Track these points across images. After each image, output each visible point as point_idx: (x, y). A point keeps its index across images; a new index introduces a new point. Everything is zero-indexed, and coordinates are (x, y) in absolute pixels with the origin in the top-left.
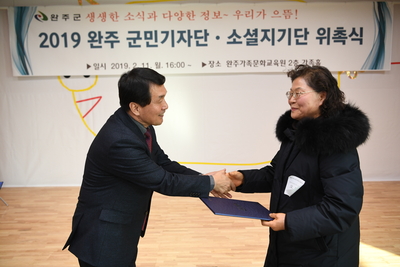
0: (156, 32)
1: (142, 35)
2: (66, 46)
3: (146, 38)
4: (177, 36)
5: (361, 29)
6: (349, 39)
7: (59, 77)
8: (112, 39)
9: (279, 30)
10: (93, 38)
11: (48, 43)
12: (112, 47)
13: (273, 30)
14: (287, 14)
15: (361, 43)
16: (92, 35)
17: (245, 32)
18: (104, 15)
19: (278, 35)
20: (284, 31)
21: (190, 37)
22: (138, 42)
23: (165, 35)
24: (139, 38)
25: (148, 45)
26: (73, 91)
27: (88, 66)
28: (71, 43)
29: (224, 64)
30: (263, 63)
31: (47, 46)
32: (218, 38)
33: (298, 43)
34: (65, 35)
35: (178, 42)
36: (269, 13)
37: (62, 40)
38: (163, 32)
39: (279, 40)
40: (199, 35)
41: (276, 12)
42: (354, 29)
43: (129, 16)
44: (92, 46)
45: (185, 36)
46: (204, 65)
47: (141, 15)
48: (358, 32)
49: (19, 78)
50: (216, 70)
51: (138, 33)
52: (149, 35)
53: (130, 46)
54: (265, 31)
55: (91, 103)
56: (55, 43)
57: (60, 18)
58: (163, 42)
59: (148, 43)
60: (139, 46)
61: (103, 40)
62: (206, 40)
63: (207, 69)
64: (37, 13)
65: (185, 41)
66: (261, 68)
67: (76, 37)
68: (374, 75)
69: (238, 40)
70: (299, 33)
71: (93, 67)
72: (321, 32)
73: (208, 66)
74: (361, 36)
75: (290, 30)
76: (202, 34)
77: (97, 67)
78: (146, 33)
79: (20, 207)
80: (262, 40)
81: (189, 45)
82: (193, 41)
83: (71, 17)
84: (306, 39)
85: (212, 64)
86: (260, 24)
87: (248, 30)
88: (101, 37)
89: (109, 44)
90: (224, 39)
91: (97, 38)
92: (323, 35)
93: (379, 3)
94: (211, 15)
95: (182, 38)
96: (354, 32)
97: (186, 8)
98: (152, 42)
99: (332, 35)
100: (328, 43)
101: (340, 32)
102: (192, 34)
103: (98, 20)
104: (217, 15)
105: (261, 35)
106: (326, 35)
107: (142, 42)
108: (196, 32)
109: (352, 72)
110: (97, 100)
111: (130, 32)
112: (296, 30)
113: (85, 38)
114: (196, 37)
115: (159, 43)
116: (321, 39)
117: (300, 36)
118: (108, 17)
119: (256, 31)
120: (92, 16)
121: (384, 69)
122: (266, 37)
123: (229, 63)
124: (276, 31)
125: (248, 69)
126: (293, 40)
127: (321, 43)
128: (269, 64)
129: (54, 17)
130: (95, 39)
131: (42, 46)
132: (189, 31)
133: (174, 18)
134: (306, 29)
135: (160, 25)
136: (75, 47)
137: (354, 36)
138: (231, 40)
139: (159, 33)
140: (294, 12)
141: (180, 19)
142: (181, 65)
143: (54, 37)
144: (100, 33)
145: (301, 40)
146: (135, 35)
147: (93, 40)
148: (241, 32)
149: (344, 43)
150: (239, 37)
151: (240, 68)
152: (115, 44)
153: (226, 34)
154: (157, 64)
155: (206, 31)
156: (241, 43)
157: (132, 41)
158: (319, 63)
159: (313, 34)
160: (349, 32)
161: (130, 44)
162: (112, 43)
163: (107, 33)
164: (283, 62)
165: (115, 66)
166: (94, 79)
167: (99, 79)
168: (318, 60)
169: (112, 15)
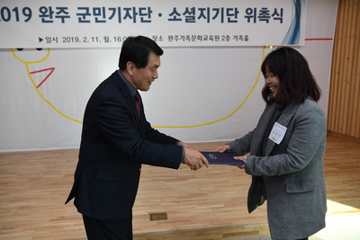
0: (104, 8)
1: (91, 11)
2: (18, 20)
3: (95, 14)
4: (123, 13)
5: (282, 10)
6: (272, 18)
7: (11, 50)
8: (62, 14)
9: (214, 9)
10: (44, 13)
12: (63, 22)
13: (208, 9)
15: (281, 22)
16: (43, 10)
17: (184, 10)
19: (213, 13)
20: (218, 10)
21: (135, 14)
22: (87, 18)
23: (112, 11)
24: (88, 14)
25: (97, 21)
26: (27, 63)
27: (41, 40)
28: (22, 18)
29: (165, 38)
30: (200, 38)
32: (160, 15)
33: (229, 21)
34: (16, 10)
35: (125, 18)
37: (13, 14)
38: (110, 9)
39: (214, 18)
40: (143, 12)
42: (276, 10)
44: (43, 21)
45: (131, 13)
48: (279, 12)
51: (87, 9)
52: (98, 11)
53: (80, 21)
54: (202, 10)
55: (44, 74)
56: (6, 17)
58: (110, 18)
59: (96, 19)
60: (89, 22)
61: (54, 15)
62: (149, 17)
65: (131, 18)
66: (198, 43)
67: (27, 12)
69: (178, 17)
70: (230, 12)
71: (45, 41)
72: (249, 11)
74: (282, 15)
75: (222, 9)
76: (146, 12)
77: (49, 40)
78: (94, 9)
80: (199, 18)
81: (135, 21)
82: (138, 17)
84: (236, 17)
85: (155, 38)
86: (197, 3)
87: (187, 9)
88: (51, 12)
89: (60, 19)
90: (166, 16)
91: (48, 13)
92: (250, 14)
95: (128, 15)
96: (276, 12)
98: (100, 18)
99: (258, 15)
100: (255, 22)
101: (264, 11)
102: (137, 11)
105: (198, 13)
106: (253, 14)
107: (91, 18)
108: (141, 9)
109: (274, 47)
110: (50, 71)
111: (79, 8)
112: (228, 10)
113: (36, 13)
114: (141, 14)
115: (107, 19)
116: (249, 18)
117: (230, 15)
119: (193, 9)
121: (299, 45)
122: (202, 15)
123: (170, 38)
124: (211, 10)
125: (187, 43)
126: (226, 18)
127: (249, 21)
128: (205, 39)
130: (46, 14)
132: (134, 8)
134: (236, 9)
135: (107, 2)
136: (26, 21)
137: (276, 16)
138: (172, 17)
139: (107, 10)
143: (5, 11)
144: (50, 8)
145: (232, 18)
146: (84, 11)
148: (181, 10)
149: (268, 22)
150: (179, 15)
151: (180, 43)
152: (65, 19)
153: (167, 12)
154: (105, 38)
155: (149, 8)
156: (180, 20)
157: (82, 17)
158: (246, 39)
159: (242, 14)
160: (271, 12)
161: (80, 19)
162: (63, 18)
163: (57, 8)
164: (217, 38)
165: (66, 40)
166: (47, 52)
167: (51, 51)
168: (246, 36)
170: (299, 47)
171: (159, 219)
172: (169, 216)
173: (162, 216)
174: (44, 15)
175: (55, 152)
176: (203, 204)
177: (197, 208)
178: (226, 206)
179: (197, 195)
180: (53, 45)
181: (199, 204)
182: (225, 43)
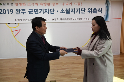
2: (8, 13)
3: (35, 11)
5: (101, 9)
6: (98, 12)
7: (6, 23)
8: (23, 11)
11: (2, 12)
12: (24, 14)
13: (75, 9)
14: (79, 4)
15: (101, 13)
16: (17, 10)
17: (66, 9)
18: (21, 4)
19: (76, 10)
20: (78, 9)
21: (48, 11)
22: (32, 12)
23: (41, 10)
24: (32, 11)
26: (11, 28)
27: (16, 20)
29: (59, 19)
30: (71, 19)
31: (2, 14)
32: (57, 11)
33: (82, 13)
34: (8, 10)
35: (45, 12)
36: (73, 4)
37: (7, 11)
38: (40, 9)
39: (76, 12)
40: (51, 10)
41: (75, 3)
42: (99, 9)
43: (29, 4)
44: (17, 14)
45: (47, 11)
46: (53, 20)
47: (33, 4)
48: (100, 9)
50: (57, 21)
51: (32, 9)
53: (30, 13)
54: (72, 9)
55: (17, 32)
56: (5, 13)
57: (6, 4)
58: (40, 13)
60: (33, 14)
61: (21, 12)
62: (54, 12)
66: (71, 21)
67: (12, 11)
69: (64, 12)
71: (17, 20)
72: (89, 9)
73: (54, 20)
74: (101, 11)
75: (80, 9)
76: (52, 10)
77: (19, 20)
78: (34, 9)
80: (71, 12)
81: (48, 14)
82: (50, 12)
83: (10, 4)
84: (85, 12)
85: (56, 19)
86: (70, 7)
87: (67, 9)
88: (20, 11)
89: (23, 13)
90: (59, 11)
92: (90, 10)
93: (106, 1)
94: (55, 4)
95: (46, 11)
96: (99, 10)
97: (47, 2)
98: (36, 12)
99: (92, 11)
100: (91, 13)
101: (95, 9)
103: (19, 5)
104: (57, 4)
105: (71, 10)
106: (91, 10)
107: (33, 12)
108: (50, 9)
110: (19, 31)
111: (29, 9)
112: (82, 9)
113: (15, 11)
114: (51, 11)
116: (89, 12)
117: (83, 11)
118: (22, 4)
119: (69, 9)
120: (17, 4)
123: (61, 19)
125: (67, 21)
127: (89, 13)
128: (73, 19)
129: (4, 4)
130: (18, 11)
132: (48, 9)
133: (43, 5)
134: (84, 9)
135: (39, 7)
136: (11, 14)
137: (99, 11)
138: (62, 12)
139: (39, 10)
140: (81, 4)
141: (45, 5)
143: (4, 11)
144: (19, 9)
147: (17, 12)
149: (96, 13)
150: (64, 11)
151: (64, 21)
152: (24, 13)
155: (53, 9)
156: (65, 13)
157: (30, 12)
158: (89, 19)
159: (87, 10)
161: (29, 13)
162: (24, 12)
163: (22, 9)
164: (78, 19)
165: (25, 20)
166: (18, 24)
167: (19, 24)
168: (88, 18)
169: (23, 4)
170: (108, 22)
172: (57, 81)
175: (20, 59)
176: (69, 78)
177: (67, 79)
178: (78, 79)
179: (68, 75)
180: (20, 22)
181: (68, 78)
182: (81, 21)
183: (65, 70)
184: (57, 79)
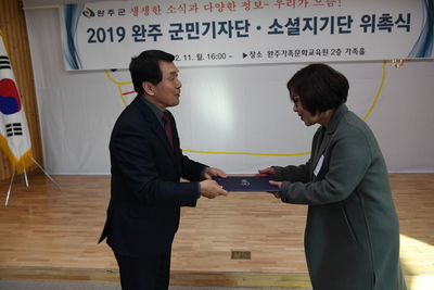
0: (197, 24)
1: (184, 28)
2: (112, 40)
3: (188, 30)
4: (218, 28)
5: (409, 15)
6: (396, 26)
7: (106, 71)
8: (155, 32)
9: (322, 19)
10: (137, 32)
11: (95, 38)
12: (155, 40)
13: (315, 18)
14: (330, 4)
15: (408, 30)
16: (136, 29)
17: (287, 22)
18: (147, 10)
19: (320, 24)
20: (327, 19)
21: (231, 28)
22: (180, 35)
23: (206, 27)
24: (181, 30)
25: (190, 37)
26: (119, 84)
28: (116, 38)
29: (265, 54)
30: (305, 52)
31: (95, 42)
32: (259, 28)
33: (341, 31)
34: (110, 30)
35: (219, 33)
36: (311, 2)
37: (108, 34)
38: (204, 24)
39: (321, 29)
40: (240, 25)
42: (401, 15)
43: (171, 10)
44: (136, 40)
45: (227, 27)
46: (245, 56)
47: (183, 8)
48: (405, 18)
49: (71, 72)
50: (257, 60)
51: (180, 25)
52: (192, 27)
53: (173, 38)
54: (307, 20)
56: (101, 38)
57: (106, 13)
58: (204, 34)
59: (189, 35)
60: (181, 39)
61: (146, 34)
62: (247, 31)
63: (248, 60)
64: (85, 10)
65: (226, 32)
67: (121, 32)
68: (421, 63)
69: (279, 30)
70: (342, 21)
72: (366, 19)
73: (249, 57)
74: (409, 22)
75: (333, 18)
76: (243, 25)
78: (187, 25)
79: (72, 193)
80: (304, 30)
81: (230, 36)
82: (234, 32)
83: (116, 12)
84: (349, 27)
85: (253, 54)
86: (301, 13)
87: (290, 19)
88: (144, 31)
89: (153, 37)
90: (265, 29)
91: (141, 32)
92: (367, 23)
94: (252, 5)
95: (223, 29)
96: (400, 19)
98: (193, 34)
99: (377, 23)
100: (373, 31)
101: (386, 18)
102: (233, 25)
103: (141, 14)
104: (258, 5)
105: (302, 24)
106: (371, 22)
107: (184, 35)
108: (237, 23)
109: (398, 61)
111: (171, 25)
112: (339, 19)
113: (129, 32)
114: (237, 28)
115: (200, 35)
116: (365, 27)
117: (343, 24)
118: (151, 10)
119: (298, 20)
120: (136, 11)
121: (432, 57)
122: (308, 26)
123: (270, 53)
124: (318, 20)
126: (336, 28)
127: (365, 31)
128: (311, 54)
129: (101, 13)
130: (138, 32)
131: (90, 41)
132: (230, 22)
133: (215, 10)
134: (349, 17)
135: (201, 17)
136: (120, 41)
137: (401, 23)
138: (273, 30)
139: (200, 25)
141: (221, 10)
142: (222, 56)
143: (101, 32)
144: (143, 26)
145: (345, 28)
146: (177, 28)
148: (283, 22)
149: (390, 31)
150: (281, 27)
151: (282, 59)
152: (158, 37)
153: (267, 24)
154: (198, 56)
155: (246, 21)
156: (282, 32)
157: (174, 34)
158: (362, 53)
159: (357, 22)
160: (395, 19)
161: (172, 36)
162: (155, 36)
163: (150, 26)
164: (325, 52)
168: (362, 49)
169: (154, 9)
170: (431, 60)
171: (241, 257)
172: (253, 255)
173: (246, 255)
174: (137, 34)
176: (294, 245)
177: (286, 249)
179: (289, 234)
181: (290, 245)
182: (335, 58)
183: (279, 219)
184: (255, 247)
